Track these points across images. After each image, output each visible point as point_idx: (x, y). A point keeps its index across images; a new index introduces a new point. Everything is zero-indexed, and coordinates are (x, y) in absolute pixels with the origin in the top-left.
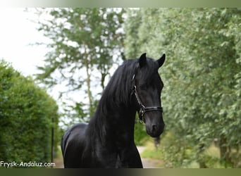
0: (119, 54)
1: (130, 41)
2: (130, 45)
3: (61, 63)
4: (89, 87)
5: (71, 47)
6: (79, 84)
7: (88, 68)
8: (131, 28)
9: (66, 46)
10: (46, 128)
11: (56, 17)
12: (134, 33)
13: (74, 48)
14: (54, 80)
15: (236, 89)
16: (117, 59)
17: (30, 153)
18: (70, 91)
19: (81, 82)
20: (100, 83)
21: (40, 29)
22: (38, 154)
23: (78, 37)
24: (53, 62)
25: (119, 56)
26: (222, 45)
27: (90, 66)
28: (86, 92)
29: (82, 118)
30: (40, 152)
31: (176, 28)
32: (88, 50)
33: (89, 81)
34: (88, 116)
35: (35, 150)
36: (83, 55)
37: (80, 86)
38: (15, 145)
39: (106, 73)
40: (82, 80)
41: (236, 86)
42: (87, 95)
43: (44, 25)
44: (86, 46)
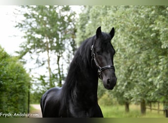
0: (69, 43)
1: (80, 34)
2: (80, 36)
3: (31, 49)
4: (49, 65)
5: (37, 38)
6: (42, 63)
7: (48, 52)
8: (81, 25)
9: (34, 37)
10: (25, 92)
11: (27, 18)
12: (82, 29)
13: (39, 39)
14: (25, 61)
15: (161, 65)
16: (68, 46)
17: (16, 109)
18: (36, 67)
19: (43, 61)
20: (57, 62)
21: (17, 26)
22: (20, 110)
23: (42, 32)
24: (26, 48)
25: (69, 44)
26: (152, 35)
27: (50, 51)
28: (47, 68)
29: (45, 85)
30: (21, 108)
31: (120, 24)
32: (48, 41)
33: (49, 61)
34: (49, 84)
35: (18, 107)
36: (45, 43)
37: (43, 64)
38: (8, 104)
39: (60, 55)
40: (44, 60)
41: (160, 63)
42: (48, 70)
43: (19, 24)
44: (48, 38)
